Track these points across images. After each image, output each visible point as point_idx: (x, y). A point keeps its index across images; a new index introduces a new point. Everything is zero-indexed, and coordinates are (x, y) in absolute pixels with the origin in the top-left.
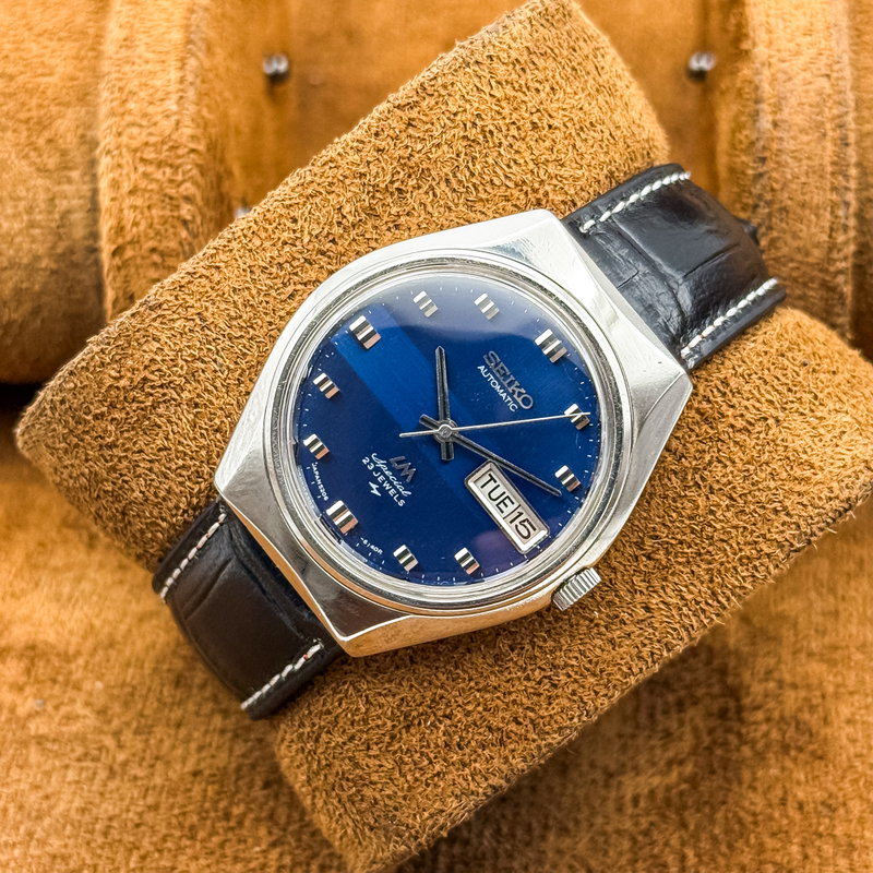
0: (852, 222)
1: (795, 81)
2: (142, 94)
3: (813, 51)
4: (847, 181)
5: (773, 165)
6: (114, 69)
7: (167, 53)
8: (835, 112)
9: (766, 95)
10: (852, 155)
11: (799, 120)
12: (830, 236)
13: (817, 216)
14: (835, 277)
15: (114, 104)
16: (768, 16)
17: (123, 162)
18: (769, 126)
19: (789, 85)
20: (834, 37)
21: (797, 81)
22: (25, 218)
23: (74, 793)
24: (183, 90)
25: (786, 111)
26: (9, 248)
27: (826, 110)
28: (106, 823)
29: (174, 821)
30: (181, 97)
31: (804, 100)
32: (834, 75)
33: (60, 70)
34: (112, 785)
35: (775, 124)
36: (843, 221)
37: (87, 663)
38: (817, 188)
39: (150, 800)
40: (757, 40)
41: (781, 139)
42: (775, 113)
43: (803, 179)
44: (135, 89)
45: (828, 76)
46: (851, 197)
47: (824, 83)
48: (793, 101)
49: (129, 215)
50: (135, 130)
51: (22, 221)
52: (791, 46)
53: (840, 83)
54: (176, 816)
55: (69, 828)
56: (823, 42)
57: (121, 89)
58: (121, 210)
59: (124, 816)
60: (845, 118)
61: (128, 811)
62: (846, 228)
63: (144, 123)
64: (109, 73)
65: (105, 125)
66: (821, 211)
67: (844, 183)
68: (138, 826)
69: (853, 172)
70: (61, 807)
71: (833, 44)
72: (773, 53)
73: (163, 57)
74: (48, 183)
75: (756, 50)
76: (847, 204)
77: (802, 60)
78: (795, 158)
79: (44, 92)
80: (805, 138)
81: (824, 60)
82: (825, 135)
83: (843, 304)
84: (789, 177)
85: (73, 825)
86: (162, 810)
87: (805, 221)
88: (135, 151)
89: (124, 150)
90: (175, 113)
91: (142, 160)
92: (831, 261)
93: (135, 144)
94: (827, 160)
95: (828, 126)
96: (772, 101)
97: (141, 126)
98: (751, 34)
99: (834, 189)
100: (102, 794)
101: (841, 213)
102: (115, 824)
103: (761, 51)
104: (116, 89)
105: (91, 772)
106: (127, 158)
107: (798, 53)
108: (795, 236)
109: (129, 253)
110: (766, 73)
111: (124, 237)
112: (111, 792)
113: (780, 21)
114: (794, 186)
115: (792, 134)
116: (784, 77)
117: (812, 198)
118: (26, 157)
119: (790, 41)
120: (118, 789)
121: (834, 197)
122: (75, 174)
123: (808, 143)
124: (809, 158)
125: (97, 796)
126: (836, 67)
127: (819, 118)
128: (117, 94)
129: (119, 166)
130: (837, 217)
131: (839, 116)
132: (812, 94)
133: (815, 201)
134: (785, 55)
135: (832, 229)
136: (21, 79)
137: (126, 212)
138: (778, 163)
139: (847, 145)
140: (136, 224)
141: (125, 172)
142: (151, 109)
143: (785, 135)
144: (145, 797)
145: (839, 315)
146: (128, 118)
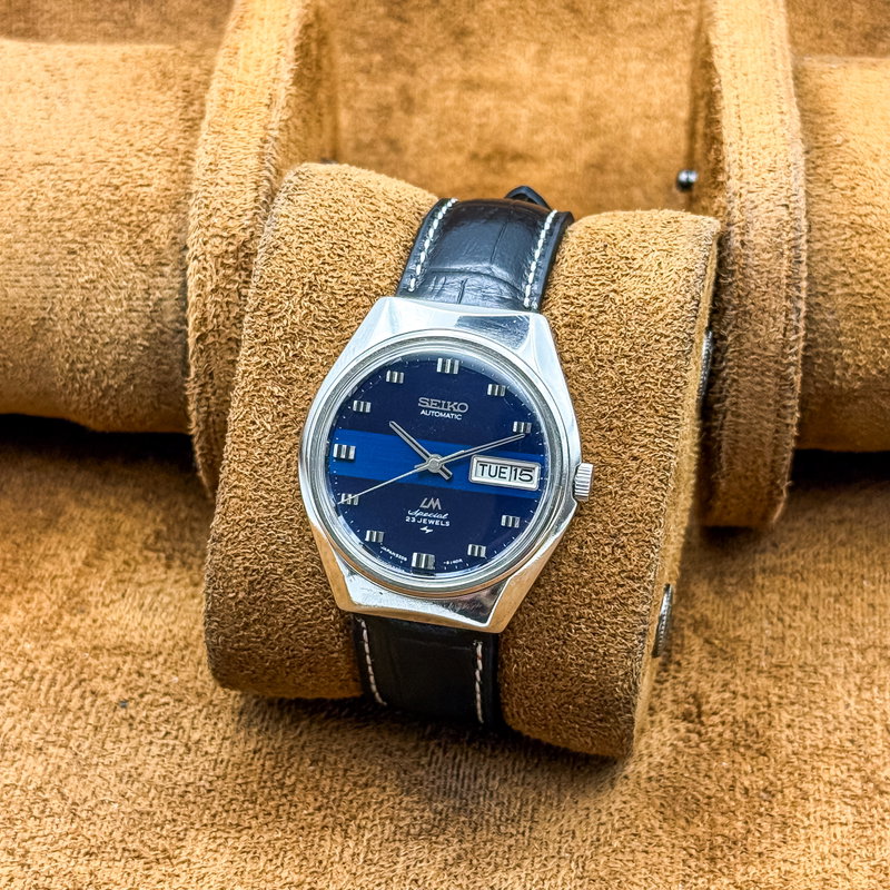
0: (801, 325)
1: (759, 208)
2: (224, 210)
3: (777, 185)
4: (800, 291)
5: (740, 276)
6: (201, 189)
7: (245, 176)
8: (791, 235)
9: (736, 220)
10: (804, 271)
11: (762, 240)
12: (784, 335)
13: (775, 319)
14: (788, 368)
15: (202, 217)
16: (741, 154)
17: (207, 266)
18: (738, 244)
19: (755, 212)
20: (793, 174)
21: (762, 209)
22: (125, 303)
23: (157, 764)
24: (257, 208)
25: (752, 233)
26: (110, 328)
27: (784, 234)
28: (183, 788)
29: (238, 788)
30: (255, 214)
31: (766, 225)
32: (792, 205)
33: (156, 181)
34: (188, 759)
35: (743, 243)
36: (795, 323)
37: (166, 661)
38: (775, 295)
39: (219, 772)
40: (731, 174)
41: (748, 256)
42: (743, 234)
43: (764, 289)
44: (219, 206)
45: (787, 206)
46: (802, 305)
47: (784, 211)
48: (757, 225)
49: (211, 310)
50: (217, 241)
51: (122, 306)
52: (758, 180)
53: (796, 212)
54: (240, 785)
55: (153, 791)
56: (785, 178)
57: (207, 206)
58: (205, 305)
59: (198, 784)
60: (799, 241)
61: (201, 779)
62: (796, 330)
63: (225, 234)
64: (197, 192)
65: (193, 236)
66: (778, 315)
67: (797, 293)
68: (209, 791)
69: (804, 284)
70: (147, 775)
71: (792, 179)
72: (743, 185)
73: (242, 180)
74: (144, 276)
75: (730, 183)
76: (799, 310)
77: (768, 191)
78: (757, 271)
79: (142, 200)
80: (767, 256)
81: (784, 193)
82: (782, 254)
83: (793, 390)
84: (753, 286)
85: (156, 789)
86: (228, 780)
87: (765, 323)
88: (218, 257)
89: (209, 256)
90: (250, 227)
91: (223, 264)
92: (785, 355)
93: (217, 252)
94: (784, 273)
95: (786, 247)
96: (741, 224)
97: (221, 237)
98: (727, 169)
99: (788, 297)
100: (180, 766)
101: (793, 317)
102: (190, 789)
103: (733, 184)
104: (203, 205)
105: (170, 748)
106: (211, 262)
107: (763, 186)
108: (756, 335)
109: (210, 339)
110: (737, 201)
111: (206, 326)
112: (187, 764)
113: (750, 158)
114: (757, 294)
115: (756, 251)
116: (752, 206)
117: (770, 305)
118: (128, 254)
119: (757, 176)
120: (193, 763)
121: (788, 304)
122: (167, 270)
123: (769, 260)
124: (769, 272)
125: (176, 767)
126: (793, 199)
127: (779, 240)
128: (203, 210)
129: (204, 269)
130: (790, 320)
131: (794, 239)
132: (774, 220)
133: (774, 307)
134: (753, 188)
135: (785, 329)
136: (124, 189)
137: (208, 306)
138: (743, 274)
139: (800, 262)
140: (217, 316)
141: (208, 274)
142: (230, 223)
143: (750, 253)
144: (214, 770)
145: (789, 398)
146: (212, 231)
